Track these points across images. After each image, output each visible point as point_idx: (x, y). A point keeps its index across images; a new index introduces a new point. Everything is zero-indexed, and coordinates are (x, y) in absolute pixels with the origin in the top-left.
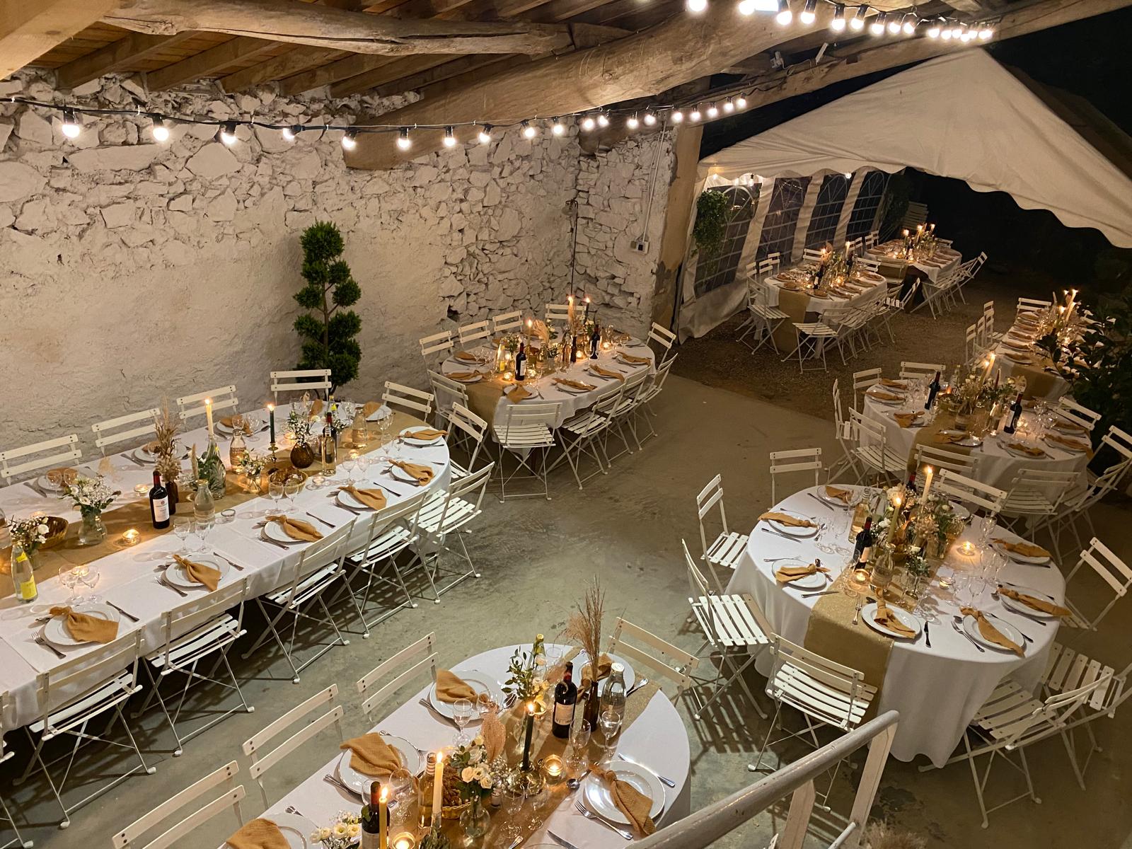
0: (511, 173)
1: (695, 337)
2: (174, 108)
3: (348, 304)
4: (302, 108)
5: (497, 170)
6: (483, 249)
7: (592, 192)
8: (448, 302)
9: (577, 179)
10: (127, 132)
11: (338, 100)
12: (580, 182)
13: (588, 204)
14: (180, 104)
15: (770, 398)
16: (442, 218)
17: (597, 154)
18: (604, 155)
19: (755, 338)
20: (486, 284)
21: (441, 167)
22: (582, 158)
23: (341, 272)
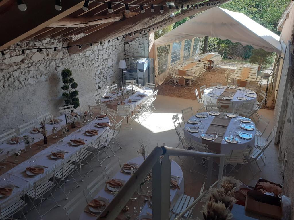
0: (109, 50)
1: (160, 85)
2: (26, 45)
3: (75, 88)
4: (57, 41)
5: (105, 50)
6: (104, 70)
7: (129, 52)
8: (98, 84)
9: (124, 49)
10: (16, 53)
11: (65, 37)
12: (125, 50)
13: (128, 55)
14: (27, 44)
15: (180, 97)
16: (93, 63)
17: (129, 42)
18: (131, 42)
19: (174, 83)
20: (106, 79)
21: (91, 51)
22: (125, 44)
23: (72, 80)
